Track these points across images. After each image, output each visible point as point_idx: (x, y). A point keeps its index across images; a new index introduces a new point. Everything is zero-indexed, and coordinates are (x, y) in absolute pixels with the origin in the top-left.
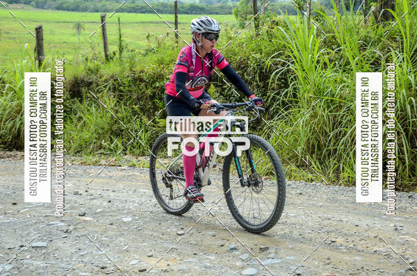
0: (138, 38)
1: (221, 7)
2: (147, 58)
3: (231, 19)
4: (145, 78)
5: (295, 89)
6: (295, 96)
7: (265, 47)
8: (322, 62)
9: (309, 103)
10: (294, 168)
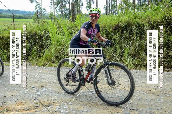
0: (2, 26)
1: (29, 17)
2: (5, 32)
3: (32, 20)
4: (4, 38)
5: (50, 41)
6: (51, 43)
7: (41, 29)
8: (58, 33)
9: (55, 44)
10: (51, 63)
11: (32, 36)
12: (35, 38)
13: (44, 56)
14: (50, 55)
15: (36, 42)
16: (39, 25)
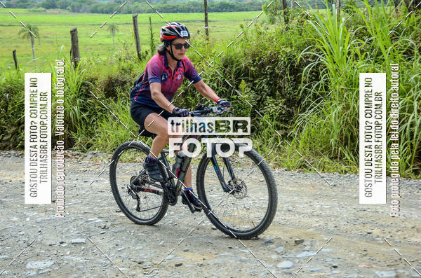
1: (251, 4)
5: (326, 81)
6: (327, 88)
7: (296, 41)
8: (353, 53)
9: (341, 94)
10: (327, 160)
11: (263, 65)
12: (271, 74)
13: (304, 133)
14: (324, 131)
15: (276, 85)
16: (287, 29)
